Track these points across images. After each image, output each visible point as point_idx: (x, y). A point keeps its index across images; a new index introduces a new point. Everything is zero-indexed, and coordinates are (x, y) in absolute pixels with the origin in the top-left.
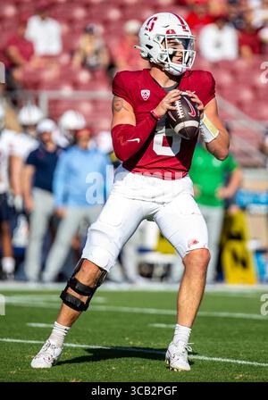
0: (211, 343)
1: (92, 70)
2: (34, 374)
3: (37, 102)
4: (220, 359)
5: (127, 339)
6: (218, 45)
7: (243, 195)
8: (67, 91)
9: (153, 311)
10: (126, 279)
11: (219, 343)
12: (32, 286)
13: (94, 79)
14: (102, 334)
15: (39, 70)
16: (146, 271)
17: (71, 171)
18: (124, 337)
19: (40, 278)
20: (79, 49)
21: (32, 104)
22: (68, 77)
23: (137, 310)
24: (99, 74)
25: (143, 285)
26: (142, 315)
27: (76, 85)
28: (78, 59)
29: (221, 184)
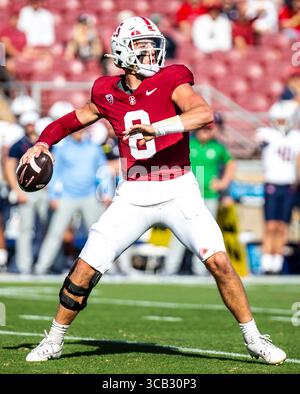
0: (206, 335)
1: (85, 61)
2: (28, 366)
3: (29, 93)
4: (214, 352)
5: (121, 331)
6: (212, 36)
7: (237, 187)
8: (59, 82)
9: (146, 303)
10: (119, 271)
11: (213, 336)
12: (25, 278)
13: (86, 69)
14: (95, 326)
15: (32, 60)
16: (139, 263)
17: (64, 163)
18: (117, 330)
19: (33, 271)
20: (72, 40)
21: (25, 94)
22: (61, 68)
23: (130, 302)
24: (93, 65)
25: (136, 277)
26: (136, 307)
27: (69, 76)
28: (71, 50)
29: (214, 176)
